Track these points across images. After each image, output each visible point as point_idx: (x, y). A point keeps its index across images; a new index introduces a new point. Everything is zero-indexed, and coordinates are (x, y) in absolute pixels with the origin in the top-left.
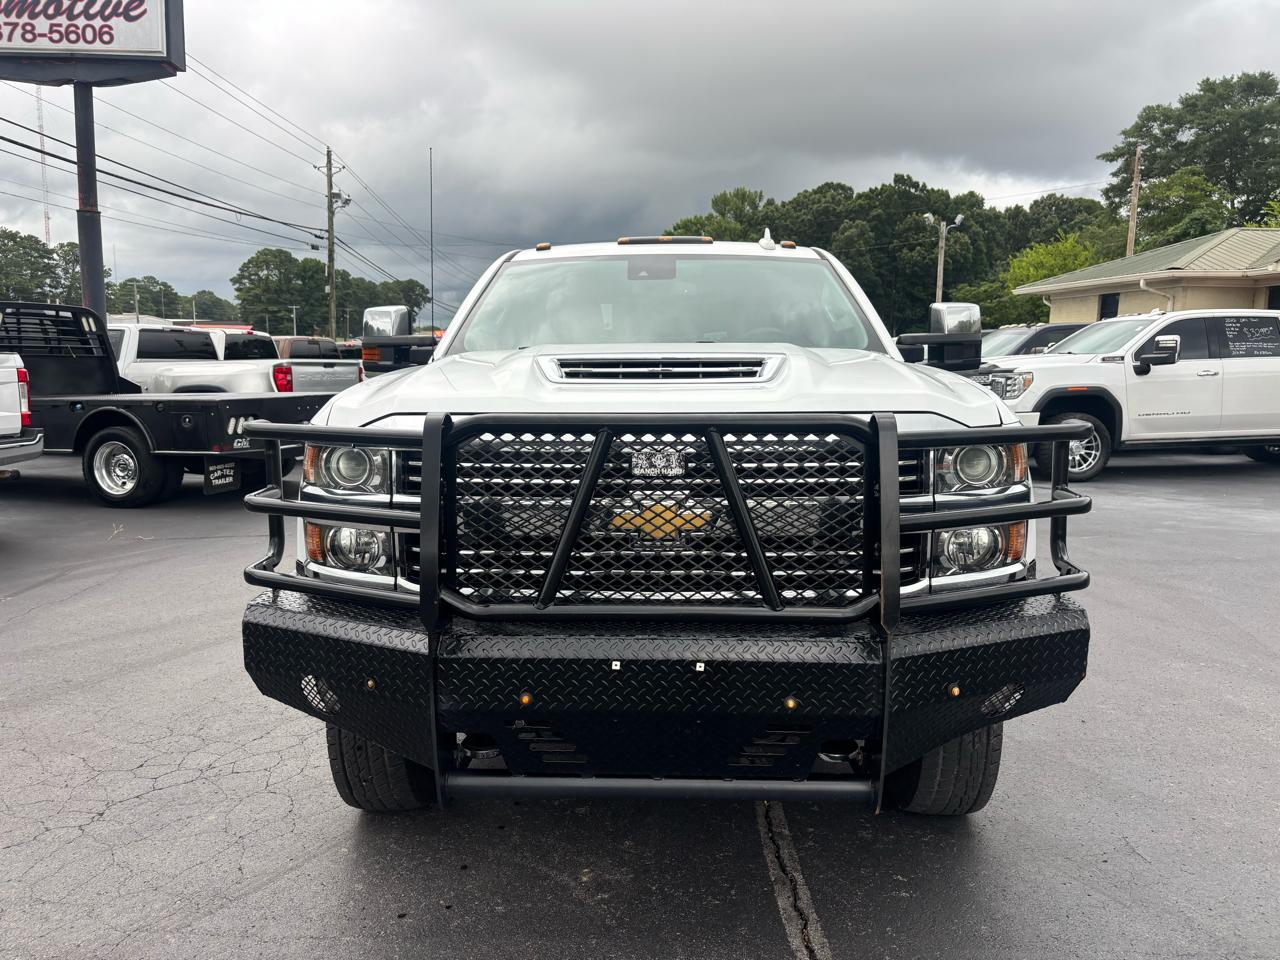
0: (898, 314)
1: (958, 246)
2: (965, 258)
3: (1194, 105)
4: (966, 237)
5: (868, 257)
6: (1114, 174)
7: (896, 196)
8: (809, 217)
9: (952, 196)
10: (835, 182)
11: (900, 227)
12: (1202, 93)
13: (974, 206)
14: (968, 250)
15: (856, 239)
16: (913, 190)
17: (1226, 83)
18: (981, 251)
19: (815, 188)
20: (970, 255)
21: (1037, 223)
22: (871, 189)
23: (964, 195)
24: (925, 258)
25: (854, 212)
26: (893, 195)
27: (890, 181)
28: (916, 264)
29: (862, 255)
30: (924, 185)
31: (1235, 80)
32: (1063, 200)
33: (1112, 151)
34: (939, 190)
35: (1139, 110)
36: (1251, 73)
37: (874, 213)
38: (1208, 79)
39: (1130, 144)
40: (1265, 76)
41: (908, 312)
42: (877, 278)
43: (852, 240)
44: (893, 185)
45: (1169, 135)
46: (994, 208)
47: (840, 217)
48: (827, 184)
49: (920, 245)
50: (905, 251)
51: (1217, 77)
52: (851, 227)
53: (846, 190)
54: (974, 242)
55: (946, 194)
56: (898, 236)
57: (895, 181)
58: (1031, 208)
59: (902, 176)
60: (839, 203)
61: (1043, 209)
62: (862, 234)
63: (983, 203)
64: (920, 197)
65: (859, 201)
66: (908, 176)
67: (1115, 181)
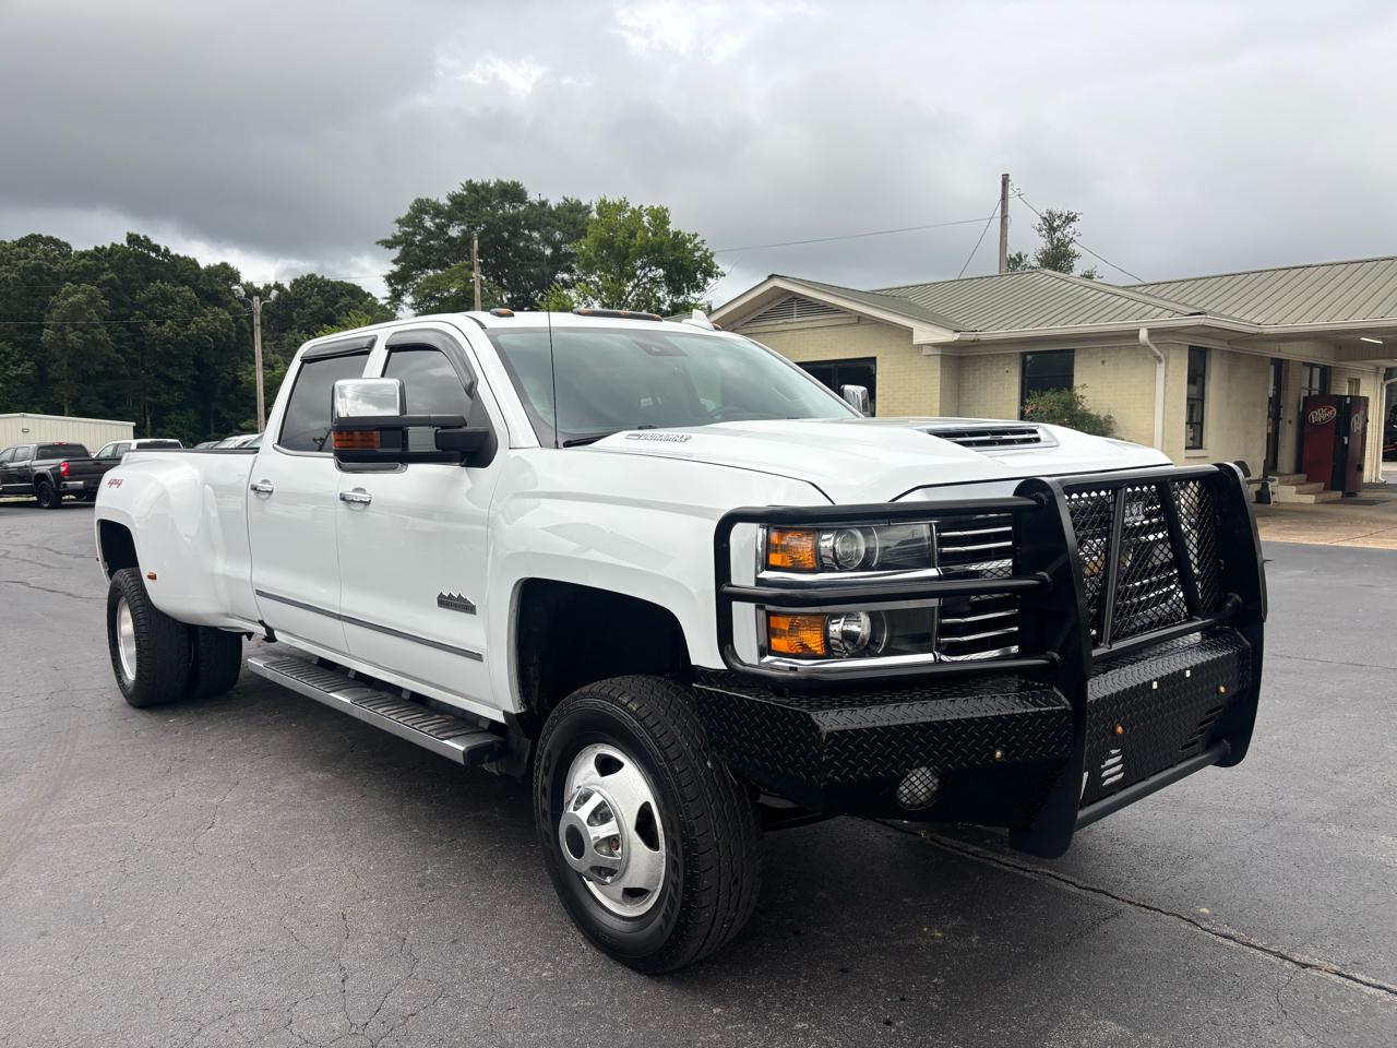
0: (151, 399)
1: (217, 323)
2: (228, 337)
3: (462, 203)
4: (227, 314)
5: (103, 329)
6: (395, 262)
7: (131, 260)
8: (14, 275)
9: (203, 266)
10: (44, 235)
11: (141, 296)
12: (465, 193)
13: (229, 279)
14: (230, 329)
15: (85, 307)
16: (153, 255)
17: (485, 186)
18: (245, 329)
19: (17, 239)
20: (233, 334)
21: (301, 303)
22: (96, 248)
23: (216, 266)
24: (178, 335)
25: (78, 273)
26: (129, 258)
27: (122, 241)
28: (167, 341)
29: (97, 327)
30: (167, 250)
31: (492, 185)
32: (324, 282)
33: (390, 238)
34: (185, 258)
35: (411, 201)
36: (505, 180)
37: (104, 277)
38: (471, 181)
39: (405, 233)
40: (516, 185)
41: (164, 397)
42: (119, 356)
43: (81, 308)
44: (126, 245)
45: (442, 228)
46: (252, 283)
47: (59, 279)
48: (33, 236)
49: (170, 318)
50: (152, 324)
51: (477, 180)
52: (76, 292)
53: (63, 247)
54: (236, 320)
55: (194, 263)
56: (141, 307)
57: (129, 242)
58: (292, 287)
59: (138, 237)
60: (54, 261)
61: (306, 289)
62: (92, 301)
63: (239, 277)
64: (163, 262)
65: (83, 261)
66: (145, 237)
67: (396, 268)
